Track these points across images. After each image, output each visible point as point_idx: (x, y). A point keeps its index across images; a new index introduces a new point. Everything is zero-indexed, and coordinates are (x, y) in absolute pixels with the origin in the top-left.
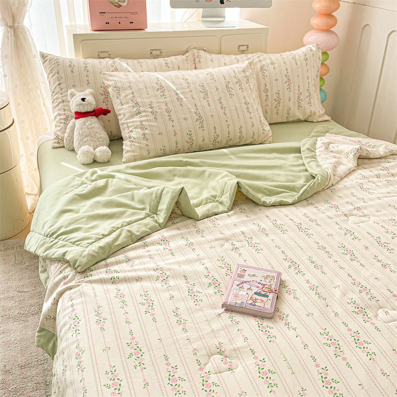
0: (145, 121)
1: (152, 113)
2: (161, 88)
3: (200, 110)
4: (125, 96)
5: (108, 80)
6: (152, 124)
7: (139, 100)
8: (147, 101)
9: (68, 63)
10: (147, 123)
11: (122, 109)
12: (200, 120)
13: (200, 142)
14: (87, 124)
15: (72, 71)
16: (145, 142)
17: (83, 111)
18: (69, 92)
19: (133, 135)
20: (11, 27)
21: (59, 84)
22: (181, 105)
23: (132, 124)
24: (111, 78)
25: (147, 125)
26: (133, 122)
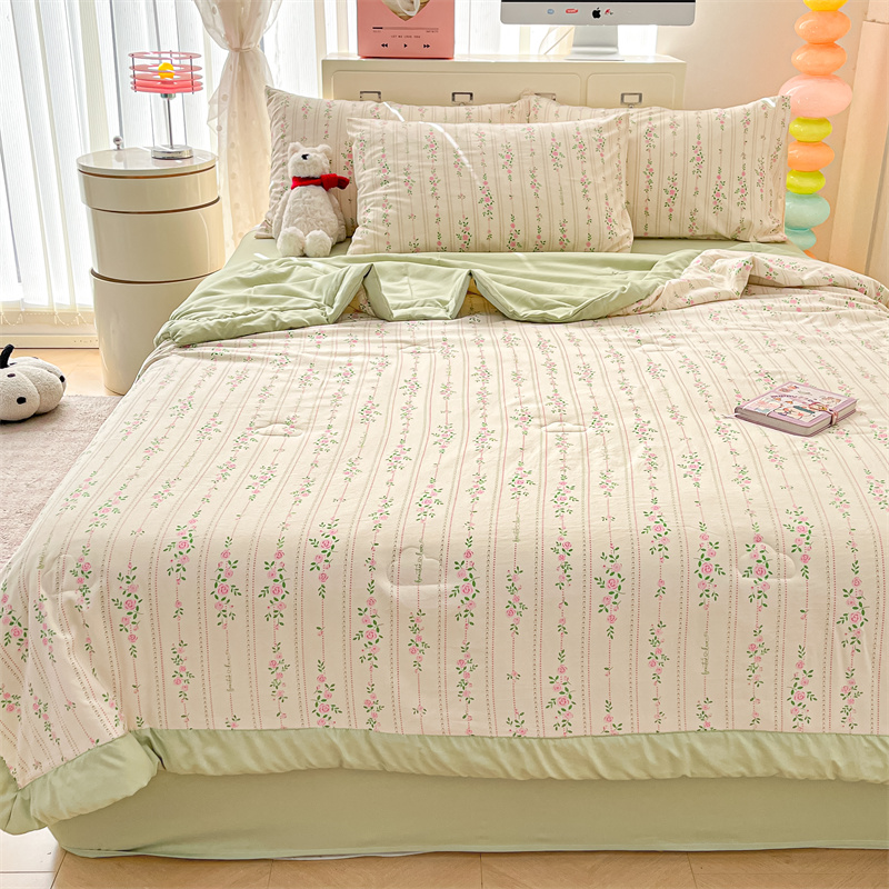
0: (391, 194)
1: (406, 182)
2: (433, 145)
3: (491, 184)
4: (372, 155)
5: (354, 130)
6: (402, 199)
7: (390, 162)
8: (403, 163)
9: (303, 104)
10: (393, 198)
11: (363, 176)
12: (487, 200)
13: (483, 238)
14: (304, 195)
15: (305, 116)
16: (384, 228)
17: (303, 176)
18: (291, 145)
19: (370, 216)
20: (237, 50)
21: (283, 136)
22: (459, 174)
23: (371, 199)
24: (358, 127)
25: (392, 201)
26: (373, 195)
